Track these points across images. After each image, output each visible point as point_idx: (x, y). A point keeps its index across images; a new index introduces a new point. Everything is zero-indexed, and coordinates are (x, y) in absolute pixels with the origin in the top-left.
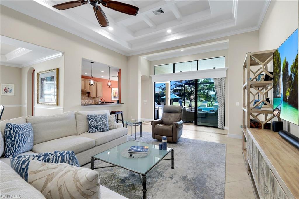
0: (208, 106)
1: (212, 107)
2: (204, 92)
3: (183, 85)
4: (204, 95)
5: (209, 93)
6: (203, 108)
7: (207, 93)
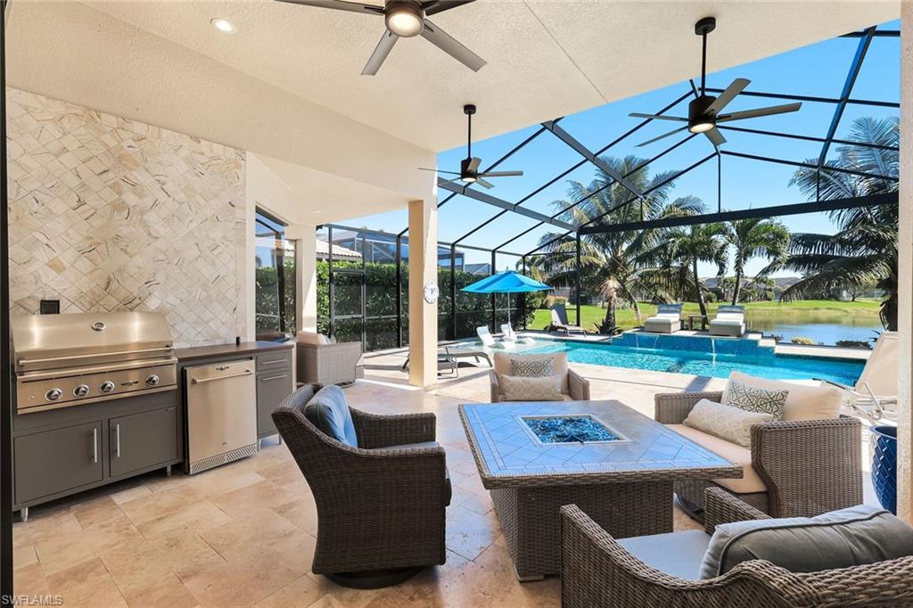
0: (682, 329)
1: (703, 329)
2: (667, 265)
3: (573, 235)
4: (668, 275)
5: (691, 268)
6: (657, 335)
7: (683, 270)
